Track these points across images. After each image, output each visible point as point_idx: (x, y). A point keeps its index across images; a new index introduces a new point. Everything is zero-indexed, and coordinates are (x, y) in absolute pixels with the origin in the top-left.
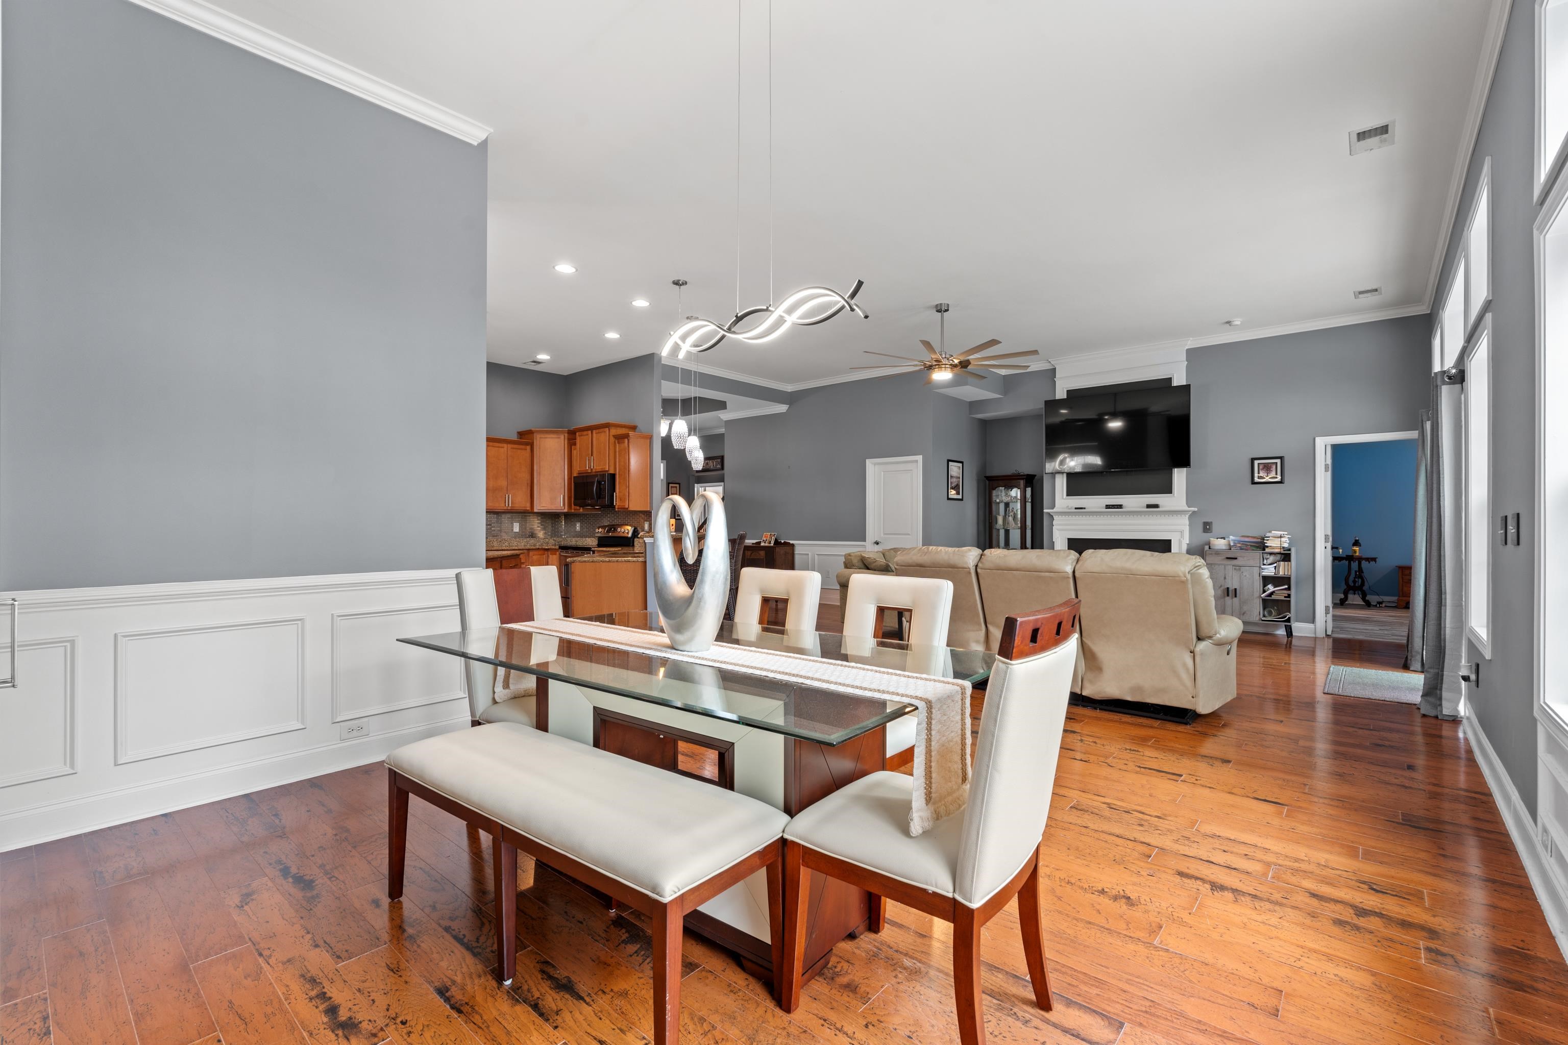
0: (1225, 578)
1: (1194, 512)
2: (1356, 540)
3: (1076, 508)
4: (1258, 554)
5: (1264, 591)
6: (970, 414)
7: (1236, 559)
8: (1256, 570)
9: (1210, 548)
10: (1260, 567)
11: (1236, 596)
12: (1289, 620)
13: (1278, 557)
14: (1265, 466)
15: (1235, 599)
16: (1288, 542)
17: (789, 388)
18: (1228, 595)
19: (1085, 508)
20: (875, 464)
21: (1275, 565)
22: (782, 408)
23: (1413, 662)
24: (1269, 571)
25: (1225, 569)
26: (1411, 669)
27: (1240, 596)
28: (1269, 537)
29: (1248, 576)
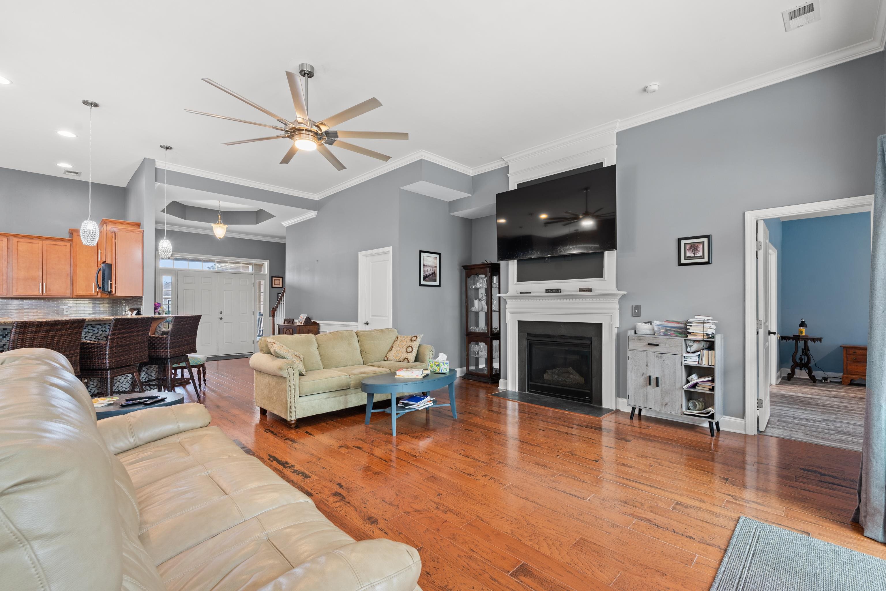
0: (647, 366)
1: (624, 296)
2: (802, 322)
3: (521, 293)
4: (680, 341)
5: (688, 382)
6: (450, 212)
7: (657, 345)
8: (678, 358)
9: (635, 333)
10: (682, 355)
11: (657, 386)
12: (712, 416)
13: (701, 345)
14: (691, 246)
15: (657, 388)
16: (715, 327)
17: (316, 197)
18: (650, 384)
19: (530, 293)
20: (366, 256)
21: (699, 353)
22: (312, 214)
23: (869, 524)
24: (693, 360)
25: (647, 355)
26: (867, 534)
27: (662, 385)
28: (691, 323)
29: (669, 364)
